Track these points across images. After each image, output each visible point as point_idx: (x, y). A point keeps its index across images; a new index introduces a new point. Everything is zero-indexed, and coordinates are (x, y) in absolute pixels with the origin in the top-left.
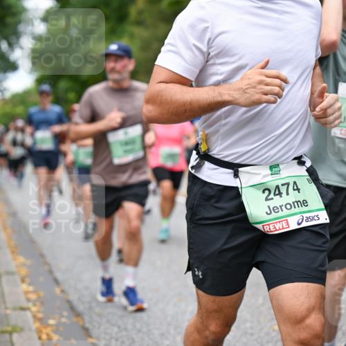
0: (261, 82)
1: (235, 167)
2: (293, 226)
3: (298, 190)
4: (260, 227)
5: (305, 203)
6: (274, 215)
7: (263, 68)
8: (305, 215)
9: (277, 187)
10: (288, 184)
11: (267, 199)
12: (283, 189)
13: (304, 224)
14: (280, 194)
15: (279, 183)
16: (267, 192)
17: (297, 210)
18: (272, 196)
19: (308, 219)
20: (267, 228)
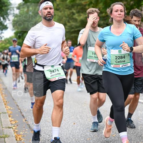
0: (43, 49)
1: (43, 66)
2: (57, 79)
3: (58, 71)
4: (49, 80)
5: (60, 74)
6: (52, 77)
7: (45, 46)
8: (60, 77)
9: (53, 70)
10: (56, 70)
11: (51, 73)
12: (55, 71)
13: (60, 79)
14: (54, 72)
15: (54, 69)
16: (51, 72)
17: (58, 75)
18: (52, 72)
19: (61, 77)
20: (51, 80)
